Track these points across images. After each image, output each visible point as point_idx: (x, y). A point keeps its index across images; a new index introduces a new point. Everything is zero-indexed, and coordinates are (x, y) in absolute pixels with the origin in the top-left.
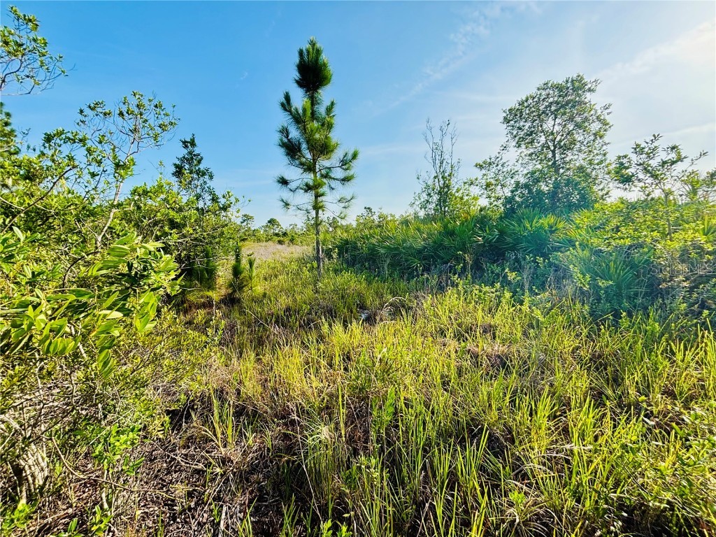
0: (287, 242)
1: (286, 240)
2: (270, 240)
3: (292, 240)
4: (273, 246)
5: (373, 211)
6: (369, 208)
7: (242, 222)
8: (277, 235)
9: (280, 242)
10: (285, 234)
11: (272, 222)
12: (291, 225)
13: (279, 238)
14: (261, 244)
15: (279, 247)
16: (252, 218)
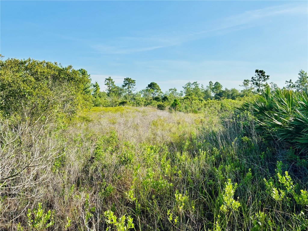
0: (167, 107)
1: (167, 105)
2: (149, 104)
3: (174, 105)
4: (152, 112)
5: (266, 74)
6: (261, 72)
7: (124, 86)
8: (157, 99)
9: (160, 107)
10: (165, 99)
11: (152, 86)
12: (170, 90)
13: (159, 103)
14: (139, 108)
15: (160, 113)
16: (134, 81)
